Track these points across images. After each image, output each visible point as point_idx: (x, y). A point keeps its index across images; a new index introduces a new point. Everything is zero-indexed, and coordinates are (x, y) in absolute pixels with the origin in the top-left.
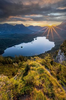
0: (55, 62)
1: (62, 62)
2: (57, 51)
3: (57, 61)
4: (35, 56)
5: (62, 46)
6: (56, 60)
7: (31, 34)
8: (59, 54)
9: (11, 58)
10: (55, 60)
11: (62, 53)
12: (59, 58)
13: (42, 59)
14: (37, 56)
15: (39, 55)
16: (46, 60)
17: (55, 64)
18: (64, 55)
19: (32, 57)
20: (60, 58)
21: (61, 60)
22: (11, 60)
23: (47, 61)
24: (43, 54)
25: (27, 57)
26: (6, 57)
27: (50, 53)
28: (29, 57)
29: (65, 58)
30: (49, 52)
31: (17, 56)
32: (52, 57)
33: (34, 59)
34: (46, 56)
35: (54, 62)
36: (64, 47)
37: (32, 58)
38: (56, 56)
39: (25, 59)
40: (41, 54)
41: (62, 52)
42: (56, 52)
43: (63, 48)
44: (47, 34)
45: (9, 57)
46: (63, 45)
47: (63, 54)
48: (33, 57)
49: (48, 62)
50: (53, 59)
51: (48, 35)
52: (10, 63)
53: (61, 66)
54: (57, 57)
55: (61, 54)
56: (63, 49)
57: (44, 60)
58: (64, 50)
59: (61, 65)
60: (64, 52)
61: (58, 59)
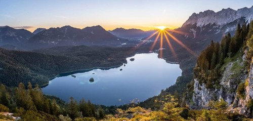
0: (194, 110)
1: (207, 104)
2: (191, 83)
3: (197, 106)
4: (131, 106)
5: (197, 70)
6: (194, 104)
7: (120, 46)
8: (196, 90)
9: (60, 102)
10: (191, 105)
11: (201, 85)
12: (200, 98)
13: (155, 112)
14: (136, 106)
15: (145, 102)
16: (166, 112)
17: (195, 114)
18: (206, 89)
19: (119, 108)
20: (202, 98)
21: (205, 100)
22: (58, 106)
23: (169, 113)
24: (155, 97)
25: (103, 107)
26: (48, 97)
27: (176, 92)
28: (112, 107)
29: (209, 94)
30: (171, 90)
31: (74, 101)
32: (183, 99)
33: (129, 112)
34: (166, 101)
35: (189, 111)
36: (200, 70)
37: (121, 111)
38: (191, 97)
39: (98, 113)
40: (150, 100)
41: (200, 83)
42: (189, 87)
43: (200, 74)
44: (159, 47)
45: (56, 98)
46: (198, 68)
47: (203, 86)
48: (124, 108)
49: (173, 117)
50: (187, 105)
51: (161, 49)
52: (52, 111)
53: (207, 114)
54: (194, 97)
55: (201, 89)
56: (201, 76)
57: (162, 113)
58: (203, 78)
59: (208, 112)
60: (205, 82)
61: (197, 101)
